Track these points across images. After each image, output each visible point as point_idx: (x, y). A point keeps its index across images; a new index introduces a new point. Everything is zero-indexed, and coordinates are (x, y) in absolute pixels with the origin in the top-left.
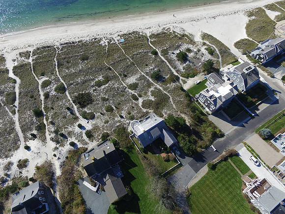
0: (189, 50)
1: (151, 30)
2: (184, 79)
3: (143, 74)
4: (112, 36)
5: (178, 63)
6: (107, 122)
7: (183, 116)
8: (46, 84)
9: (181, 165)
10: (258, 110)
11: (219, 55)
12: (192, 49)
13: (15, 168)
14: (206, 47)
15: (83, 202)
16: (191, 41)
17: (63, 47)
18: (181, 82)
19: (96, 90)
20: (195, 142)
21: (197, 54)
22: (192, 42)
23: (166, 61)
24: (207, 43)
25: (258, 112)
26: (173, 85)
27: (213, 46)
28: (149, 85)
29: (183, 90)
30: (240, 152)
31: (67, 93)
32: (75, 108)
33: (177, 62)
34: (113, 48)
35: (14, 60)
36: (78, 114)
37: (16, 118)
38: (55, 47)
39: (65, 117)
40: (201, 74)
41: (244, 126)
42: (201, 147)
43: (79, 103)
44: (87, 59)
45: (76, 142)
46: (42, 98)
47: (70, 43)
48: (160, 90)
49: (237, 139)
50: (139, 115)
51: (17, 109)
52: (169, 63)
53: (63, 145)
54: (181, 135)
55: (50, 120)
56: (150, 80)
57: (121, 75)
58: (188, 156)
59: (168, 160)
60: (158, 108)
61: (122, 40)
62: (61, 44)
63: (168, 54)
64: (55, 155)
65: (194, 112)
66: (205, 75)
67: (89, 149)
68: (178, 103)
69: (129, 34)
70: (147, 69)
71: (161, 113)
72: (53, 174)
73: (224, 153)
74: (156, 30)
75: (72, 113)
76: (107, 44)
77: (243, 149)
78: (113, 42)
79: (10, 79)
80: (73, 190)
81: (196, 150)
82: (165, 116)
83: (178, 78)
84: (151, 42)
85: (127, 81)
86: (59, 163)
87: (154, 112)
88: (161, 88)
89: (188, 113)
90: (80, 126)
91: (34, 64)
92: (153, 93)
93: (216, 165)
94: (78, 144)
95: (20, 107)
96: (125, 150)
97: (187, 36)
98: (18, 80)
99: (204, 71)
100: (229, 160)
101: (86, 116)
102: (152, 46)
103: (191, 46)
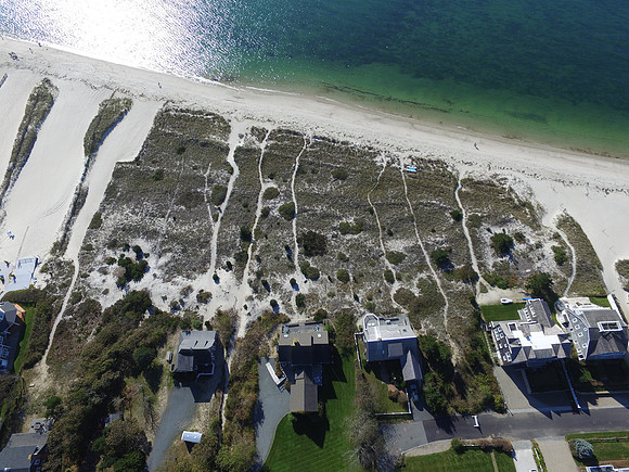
0: (520, 237)
1: (470, 169)
2: (485, 283)
3: (420, 243)
4: (400, 154)
5: (489, 252)
6: (331, 295)
7: (453, 344)
8: (271, 194)
9: (410, 417)
10: (595, 404)
11: (575, 270)
12: (527, 237)
13: (193, 296)
14: (556, 244)
15: (257, 389)
16: (535, 220)
17: (316, 143)
18: (478, 287)
19: (336, 236)
20: (451, 396)
21: (532, 249)
22: (535, 224)
23: (469, 238)
24: (564, 237)
25: (591, 407)
26: (461, 286)
27: (572, 248)
28: (422, 267)
29: (474, 302)
30: (518, 453)
31: (294, 221)
32: (297, 250)
33: (488, 249)
34: (392, 176)
35: (241, 136)
36: (296, 263)
37: (216, 227)
38: (305, 137)
39: (277, 258)
40: (520, 290)
41: (550, 416)
42: (456, 408)
43: (305, 247)
44: (344, 179)
45: (279, 302)
46: (259, 213)
47: (329, 140)
48: (435, 283)
49: (524, 431)
50: (384, 309)
51: (221, 215)
52: (473, 244)
53: (260, 298)
54: (434, 373)
55: (257, 253)
56: (428, 259)
57: (384, 229)
58: (429, 409)
59: (394, 399)
60: (417, 312)
61: (413, 169)
62: (315, 137)
63: (478, 228)
64: (246, 307)
65: (474, 347)
66: (527, 295)
67: (293, 322)
68: (454, 319)
69: (430, 161)
70: (431, 239)
71: (419, 323)
72: (234, 331)
73: (489, 439)
74: (480, 173)
75: (290, 257)
76: (385, 165)
77: (526, 451)
78: (395, 165)
79: (227, 164)
80: (250, 366)
81: (445, 408)
82: (423, 330)
83: (475, 278)
84: (460, 192)
85: (389, 244)
86: (247, 321)
87: (409, 316)
88: (438, 281)
89: (463, 345)
90: (293, 283)
91: (265, 154)
92: (421, 284)
93: (467, 448)
94: (281, 307)
95: (225, 214)
96: (340, 351)
97: (531, 208)
98: (236, 171)
99: (528, 287)
100: (492, 454)
101: (307, 271)
102: (458, 200)
103: (527, 231)
